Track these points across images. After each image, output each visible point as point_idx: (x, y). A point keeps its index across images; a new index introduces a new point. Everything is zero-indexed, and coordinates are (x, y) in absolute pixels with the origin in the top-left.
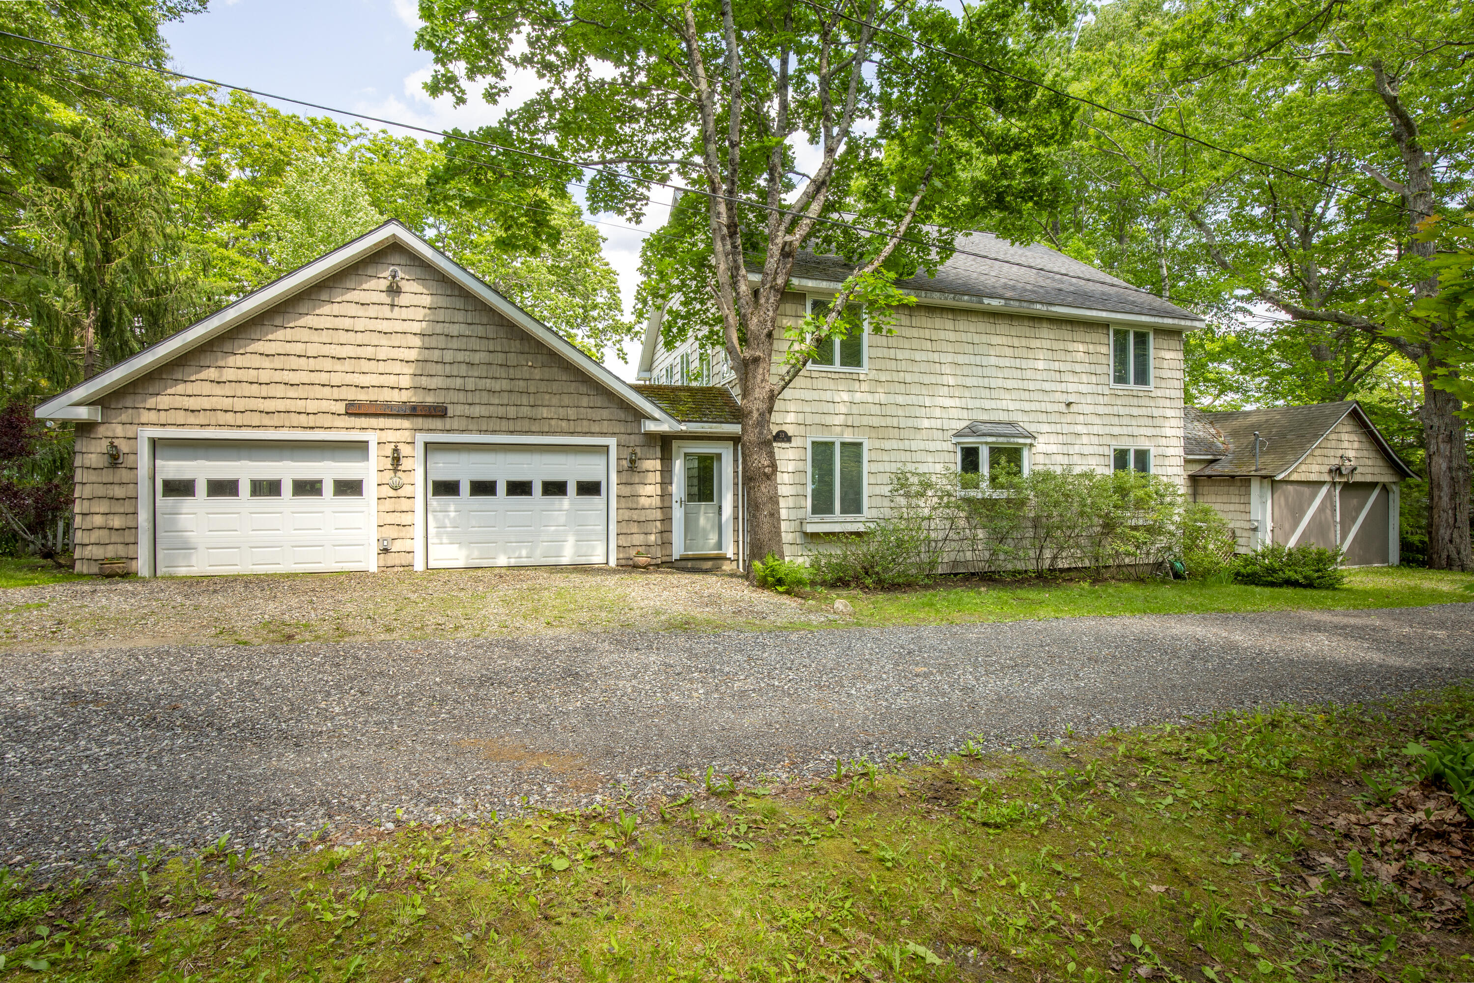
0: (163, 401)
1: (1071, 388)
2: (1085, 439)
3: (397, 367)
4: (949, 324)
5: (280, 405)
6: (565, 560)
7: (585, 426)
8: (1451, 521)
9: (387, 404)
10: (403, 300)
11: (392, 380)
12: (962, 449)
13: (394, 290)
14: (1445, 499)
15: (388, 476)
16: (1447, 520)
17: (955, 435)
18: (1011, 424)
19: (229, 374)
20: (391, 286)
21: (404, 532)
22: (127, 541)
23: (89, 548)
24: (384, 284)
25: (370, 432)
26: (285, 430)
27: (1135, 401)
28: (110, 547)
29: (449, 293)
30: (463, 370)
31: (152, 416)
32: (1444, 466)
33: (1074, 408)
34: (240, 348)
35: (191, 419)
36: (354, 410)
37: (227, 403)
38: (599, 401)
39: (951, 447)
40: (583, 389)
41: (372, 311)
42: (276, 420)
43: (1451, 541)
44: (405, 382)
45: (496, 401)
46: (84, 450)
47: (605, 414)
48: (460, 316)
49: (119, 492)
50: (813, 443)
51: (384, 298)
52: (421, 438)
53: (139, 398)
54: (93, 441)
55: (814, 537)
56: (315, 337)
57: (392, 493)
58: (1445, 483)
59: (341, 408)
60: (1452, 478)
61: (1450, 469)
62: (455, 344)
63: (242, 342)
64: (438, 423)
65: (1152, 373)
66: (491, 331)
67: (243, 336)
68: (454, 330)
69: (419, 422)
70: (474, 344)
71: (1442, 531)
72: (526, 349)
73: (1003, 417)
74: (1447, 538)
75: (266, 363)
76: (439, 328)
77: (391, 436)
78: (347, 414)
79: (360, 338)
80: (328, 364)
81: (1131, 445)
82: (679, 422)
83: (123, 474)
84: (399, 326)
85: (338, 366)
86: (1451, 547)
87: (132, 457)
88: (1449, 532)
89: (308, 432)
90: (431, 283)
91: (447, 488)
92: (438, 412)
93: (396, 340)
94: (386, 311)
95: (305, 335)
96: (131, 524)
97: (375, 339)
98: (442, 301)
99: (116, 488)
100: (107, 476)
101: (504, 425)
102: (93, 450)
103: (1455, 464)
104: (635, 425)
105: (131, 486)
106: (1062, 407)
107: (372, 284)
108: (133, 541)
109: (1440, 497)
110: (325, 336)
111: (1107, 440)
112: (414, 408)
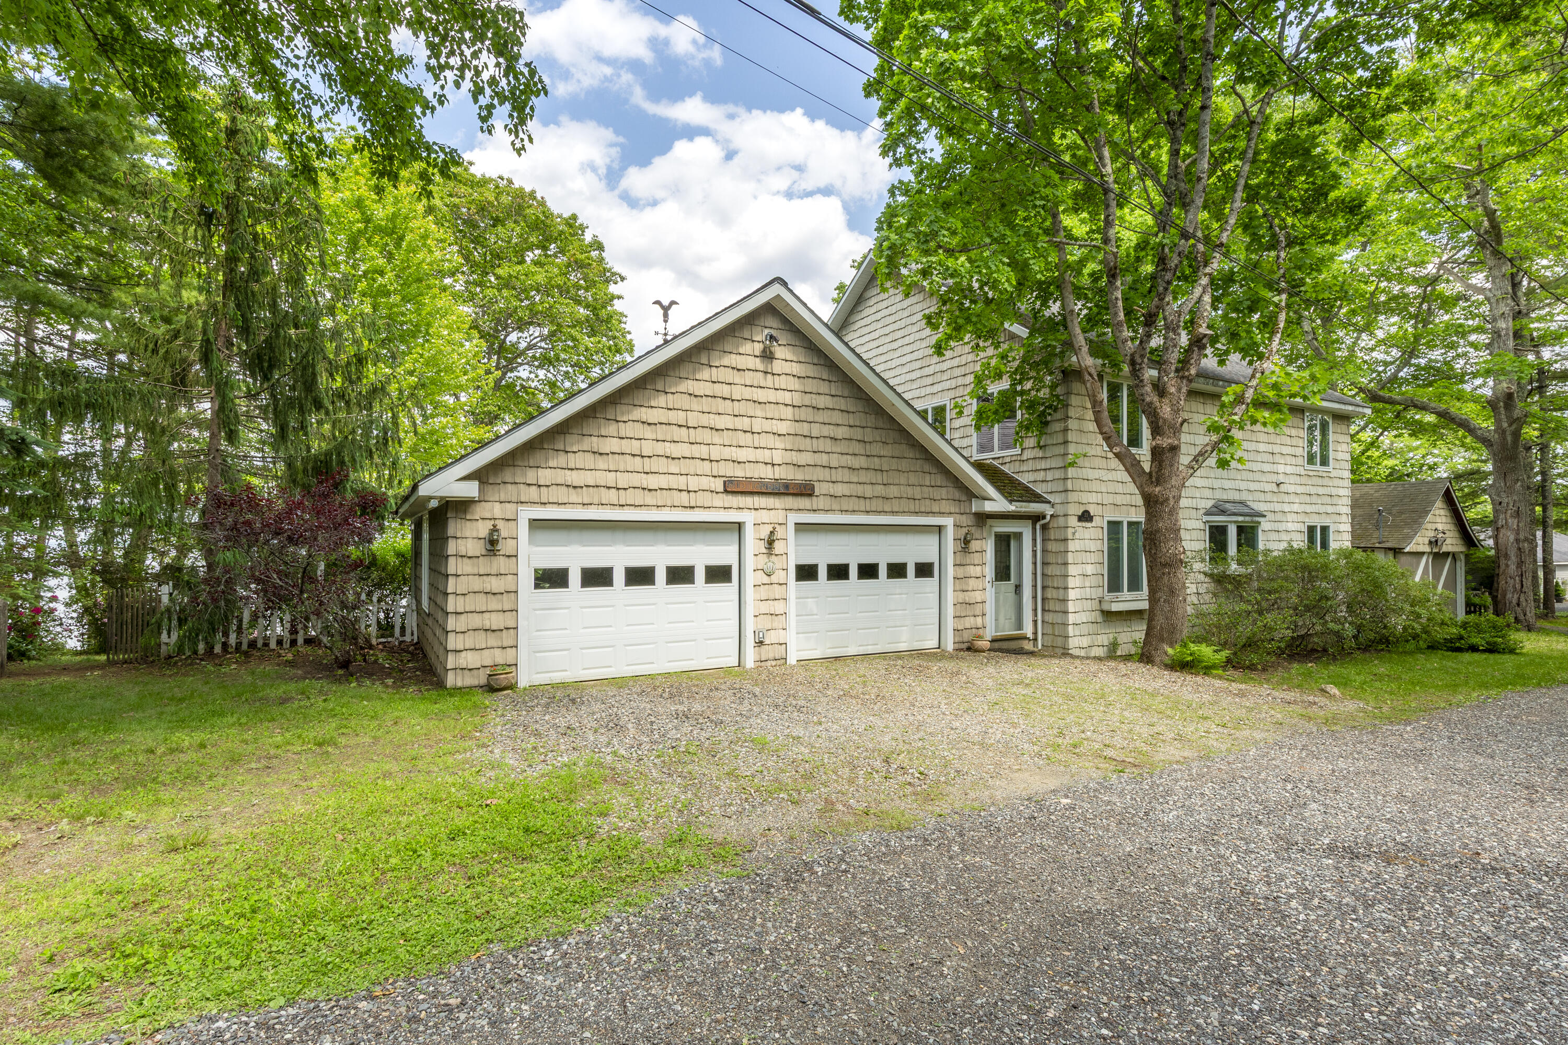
0: (545, 476)
1: (1281, 469)
2: (1290, 517)
3: (769, 441)
4: (1200, 408)
5: (663, 481)
6: (903, 646)
7: (926, 505)
8: (1518, 586)
9: (761, 482)
10: (777, 366)
11: (765, 455)
12: (1211, 527)
13: (767, 356)
14: (1513, 567)
15: (763, 559)
16: (1514, 587)
17: (1206, 514)
18: (1242, 503)
19: (612, 445)
20: (764, 351)
21: (778, 622)
22: (505, 645)
23: (463, 654)
24: (758, 348)
25: (746, 512)
26: (666, 511)
27: (1320, 481)
28: (486, 652)
29: (816, 361)
30: (827, 445)
31: (533, 493)
32: (1512, 538)
33: (1283, 488)
34: (623, 414)
35: (574, 497)
36: (732, 488)
37: (610, 478)
38: (939, 479)
39: (1202, 526)
40: (927, 467)
41: (749, 378)
42: (660, 498)
43: (1518, 605)
44: (778, 457)
45: (855, 480)
46: (459, 535)
47: (943, 493)
48: (824, 387)
49: (495, 584)
50: (1109, 522)
51: (758, 364)
52: (794, 518)
53: (518, 471)
54: (468, 523)
55: (1109, 616)
56: (695, 404)
57: (766, 580)
58: (1512, 554)
59: (718, 485)
60: (1519, 549)
61: (1517, 540)
62: (820, 416)
63: (624, 408)
64: (804, 502)
65: (1332, 455)
66: (850, 405)
67: (626, 401)
68: (822, 401)
69: (790, 501)
70: (837, 417)
71: (1509, 596)
72: (881, 425)
73: (1236, 496)
74: (1514, 601)
75: (648, 433)
76: (807, 400)
77: (764, 516)
78: (726, 491)
79: (738, 408)
80: (706, 435)
81: (1318, 521)
82: (1011, 501)
83: (501, 564)
84: (772, 396)
85: (717, 438)
86: (1519, 610)
87: (511, 543)
88: (1516, 596)
89: (689, 512)
90: (801, 349)
91: (806, 573)
92: (805, 491)
93: (771, 411)
94: (759, 378)
95: (684, 401)
96: (511, 624)
97: (750, 409)
98: (809, 370)
99: (493, 579)
100: (484, 566)
101: (862, 505)
102: (468, 534)
103: (1522, 537)
104: (967, 504)
105: (510, 577)
106: (1275, 489)
107: (747, 348)
108: (511, 643)
109: (1507, 566)
110: (706, 404)
111: (1301, 518)
112: (787, 486)
